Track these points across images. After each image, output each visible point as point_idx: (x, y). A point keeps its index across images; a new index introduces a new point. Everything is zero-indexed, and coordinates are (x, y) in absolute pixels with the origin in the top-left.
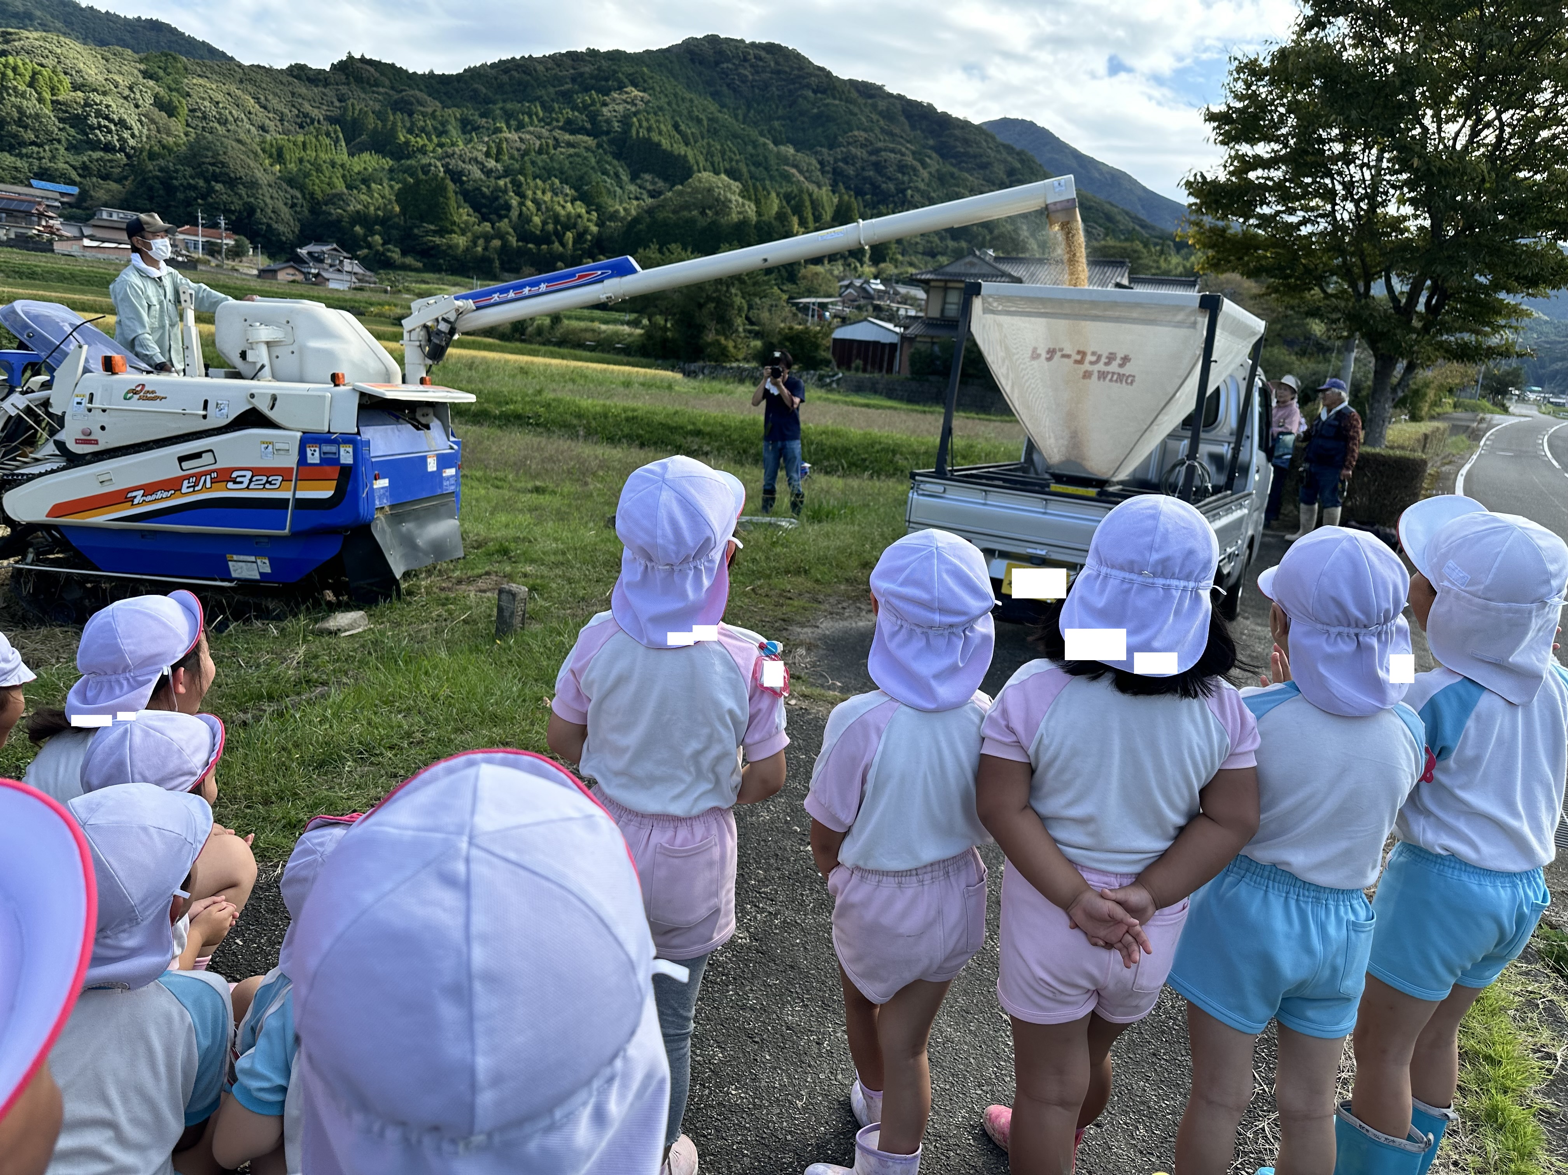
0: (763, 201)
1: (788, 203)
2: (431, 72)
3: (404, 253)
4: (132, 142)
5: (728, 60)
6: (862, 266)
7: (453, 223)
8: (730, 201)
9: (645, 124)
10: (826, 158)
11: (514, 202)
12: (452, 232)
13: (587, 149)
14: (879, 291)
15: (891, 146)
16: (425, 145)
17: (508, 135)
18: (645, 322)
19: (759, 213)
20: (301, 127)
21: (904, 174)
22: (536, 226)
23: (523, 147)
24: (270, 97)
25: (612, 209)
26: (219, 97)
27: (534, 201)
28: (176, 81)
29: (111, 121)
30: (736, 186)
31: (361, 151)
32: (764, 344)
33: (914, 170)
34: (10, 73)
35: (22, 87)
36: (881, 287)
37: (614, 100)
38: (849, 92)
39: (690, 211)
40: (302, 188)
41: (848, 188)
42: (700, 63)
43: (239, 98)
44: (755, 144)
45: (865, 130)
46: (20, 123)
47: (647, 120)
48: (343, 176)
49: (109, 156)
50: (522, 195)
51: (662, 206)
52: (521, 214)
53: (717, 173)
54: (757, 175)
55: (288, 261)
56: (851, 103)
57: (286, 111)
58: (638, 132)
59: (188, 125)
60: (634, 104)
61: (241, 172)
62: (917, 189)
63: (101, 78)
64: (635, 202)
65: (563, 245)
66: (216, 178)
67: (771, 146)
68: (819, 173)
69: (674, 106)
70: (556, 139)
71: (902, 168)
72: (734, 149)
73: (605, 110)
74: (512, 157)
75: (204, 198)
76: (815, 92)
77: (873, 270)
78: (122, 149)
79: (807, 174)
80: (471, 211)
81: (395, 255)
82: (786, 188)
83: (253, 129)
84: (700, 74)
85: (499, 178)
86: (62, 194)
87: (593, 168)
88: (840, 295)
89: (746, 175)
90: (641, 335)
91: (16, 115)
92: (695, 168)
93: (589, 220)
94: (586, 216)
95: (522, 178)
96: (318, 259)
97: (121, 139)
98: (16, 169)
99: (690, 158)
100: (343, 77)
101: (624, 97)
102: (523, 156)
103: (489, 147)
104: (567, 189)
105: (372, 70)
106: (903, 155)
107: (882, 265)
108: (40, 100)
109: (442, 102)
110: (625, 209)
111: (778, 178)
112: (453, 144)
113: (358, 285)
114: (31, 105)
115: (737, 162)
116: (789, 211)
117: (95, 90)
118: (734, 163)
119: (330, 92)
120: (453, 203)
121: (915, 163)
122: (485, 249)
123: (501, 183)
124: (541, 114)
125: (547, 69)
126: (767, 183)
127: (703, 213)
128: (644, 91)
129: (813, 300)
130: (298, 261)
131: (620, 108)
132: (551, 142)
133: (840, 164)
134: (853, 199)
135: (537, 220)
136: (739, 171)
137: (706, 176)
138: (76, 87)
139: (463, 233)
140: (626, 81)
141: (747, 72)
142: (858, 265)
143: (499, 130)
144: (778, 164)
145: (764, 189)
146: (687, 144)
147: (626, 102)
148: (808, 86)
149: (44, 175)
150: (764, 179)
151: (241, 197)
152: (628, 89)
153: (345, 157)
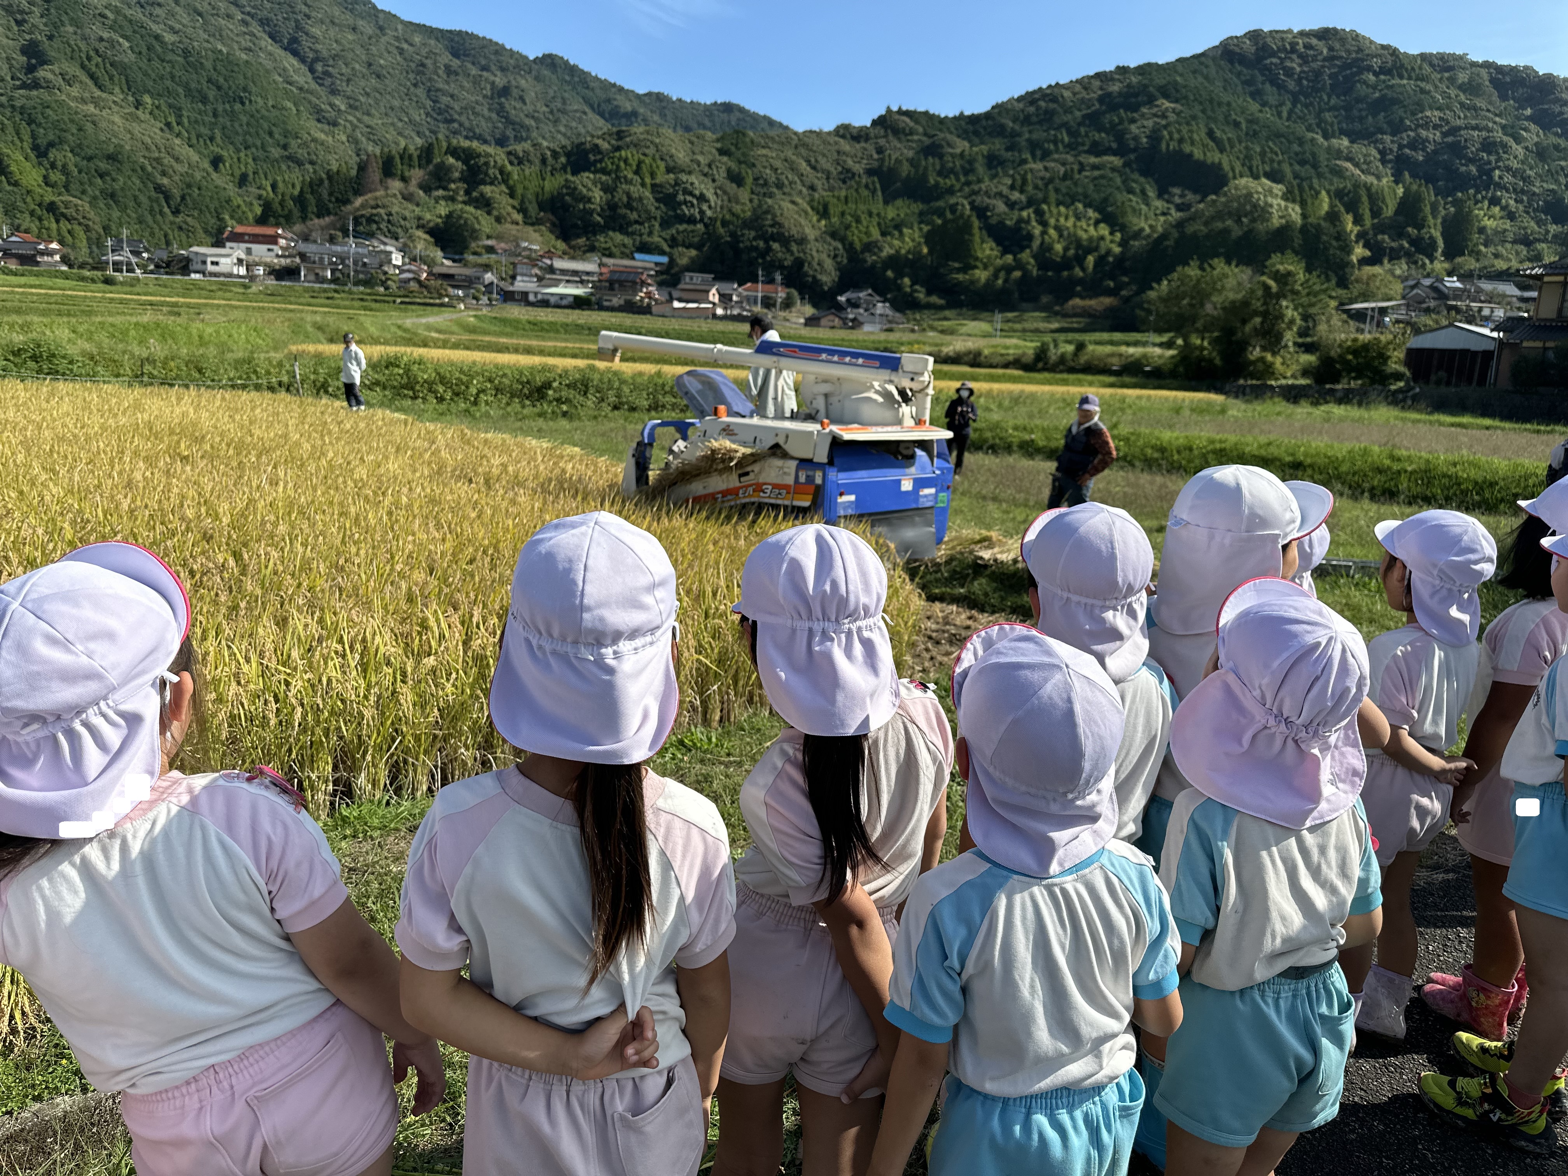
0: (1309, 201)
1: (1341, 200)
2: (962, 114)
3: (929, 293)
4: (709, 213)
5: (1273, 54)
6: (1432, 262)
7: (977, 259)
8: (1271, 206)
9: (1176, 136)
10: (1388, 145)
11: (1037, 230)
12: (976, 267)
13: (1113, 169)
14: (1456, 289)
15: (1473, 122)
16: (952, 186)
17: (1033, 166)
18: (1180, 342)
19: (1304, 216)
20: (844, 182)
21: (1489, 153)
22: (1057, 254)
23: (1048, 175)
24: (820, 158)
25: (1136, 228)
26: (778, 164)
27: (1057, 228)
28: (744, 154)
29: (694, 196)
30: (1278, 189)
31: (895, 198)
32: (1320, 359)
33: (1505, 146)
34: (622, 164)
35: (630, 175)
36: (1458, 285)
37: (1143, 116)
38: (1420, 68)
39: (1223, 222)
40: (842, 240)
41: (1414, 176)
42: (1240, 63)
43: (793, 162)
44: (1301, 141)
45: (1439, 109)
46: (629, 206)
47: (1179, 131)
48: (879, 224)
49: (691, 227)
50: (1044, 224)
51: (1192, 219)
52: (1042, 243)
53: (1256, 177)
54: (1303, 174)
55: (829, 308)
56: (1422, 80)
57: (832, 169)
58: (1168, 145)
59: (752, 192)
60: (1164, 116)
61: (794, 231)
62: (1508, 169)
63: (687, 160)
64: (1162, 218)
65: (1083, 269)
66: (774, 238)
67: (1320, 139)
68: (1379, 164)
69: (1209, 113)
70: (1081, 163)
71: (1488, 146)
72: (1276, 149)
73: (1133, 128)
74: (1036, 187)
75: (763, 257)
76: (1376, 74)
77: (1446, 265)
78: (701, 220)
79: (1364, 167)
80: (994, 245)
81: (921, 296)
82: (1338, 183)
83: (804, 190)
84: (1239, 74)
85: (1022, 209)
86: (657, 264)
87: (1118, 188)
88: (1404, 298)
89: (1289, 175)
90: (1173, 357)
91: (625, 199)
92: (1231, 175)
93: (1112, 242)
94: (1108, 238)
95: (1045, 207)
96: (855, 305)
97: (702, 212)
98: (624, 245)
99: (1226, 167)
100: (882, 132)
101: (1155, 110)
102: (1046, 185)
103: (1014, 180)
104: (1091, 213)
105: (907, 120)
106: (1489, 130)
107: (1459, 260)
108: (643, 185)
109: (970, 141)
110: (1151, 226)
111: (1328, 175)
112: (980, 181)
113: (888, 326)
114: (636, 190)
115: (1279, 163)
116: (1342, 209)
117: (683, 171)
118: (1275, 165)
119: (870, 147)
120: (977, 239)
121: (1506, 139)
122: (1006, 281)
123: (1025, 214)
124: (1066, 139)
125: (1074, 94)
126: (1315, 181)
127: (1239, 221)
128: (1176, 101)
129: (1373, 305)
130: (839, 308)
131: (1149, 123)
132: (1076, 167)
133: (1407, 151)
134: (1423, 189)
135: (1059, 247)
136: (1280, 171)
137: (1245, 182)
138: (669, 170)
139: (985, 267)
140: (1157, 94)
141: (1295, 65)
142: (1427, 261)
143: (1024, 162)
144: (1328, 160)
145: (1311, 187)
146: (1222, 151)
147: (1155, 115)
148: (1369, 69)
149: (644, 248)
150: (1310, 178)
151: (792, 253)
152: (1158, 102)
153: (881, 205)
